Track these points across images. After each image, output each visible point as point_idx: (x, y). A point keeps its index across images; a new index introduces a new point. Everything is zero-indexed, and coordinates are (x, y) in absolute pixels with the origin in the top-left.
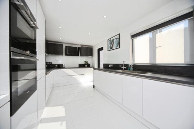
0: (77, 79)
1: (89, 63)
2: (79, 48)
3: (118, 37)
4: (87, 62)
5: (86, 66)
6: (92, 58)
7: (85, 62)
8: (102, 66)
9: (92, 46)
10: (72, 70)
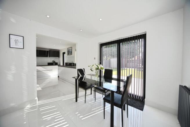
0: (46, 73)
1: (56, 62)
2: (48, 51)
3: (71, 48)
4: (55, 62)
5: (54, 64)
6: (59, 59)
7: (53, 61)
8: (65, 64)
9: (59, 50)
10: (43, 67)
